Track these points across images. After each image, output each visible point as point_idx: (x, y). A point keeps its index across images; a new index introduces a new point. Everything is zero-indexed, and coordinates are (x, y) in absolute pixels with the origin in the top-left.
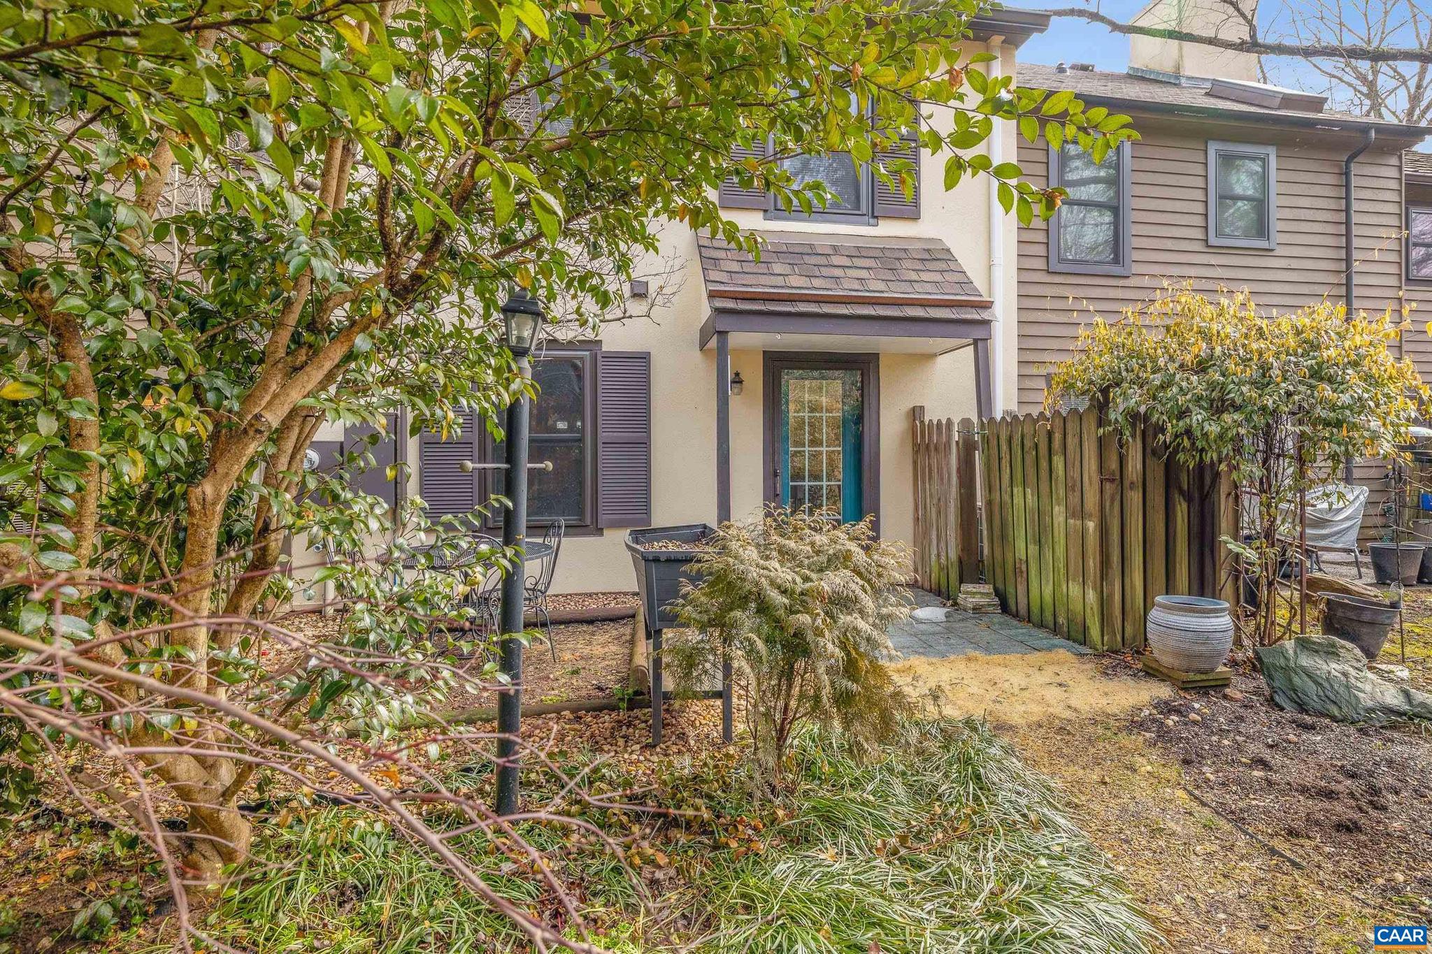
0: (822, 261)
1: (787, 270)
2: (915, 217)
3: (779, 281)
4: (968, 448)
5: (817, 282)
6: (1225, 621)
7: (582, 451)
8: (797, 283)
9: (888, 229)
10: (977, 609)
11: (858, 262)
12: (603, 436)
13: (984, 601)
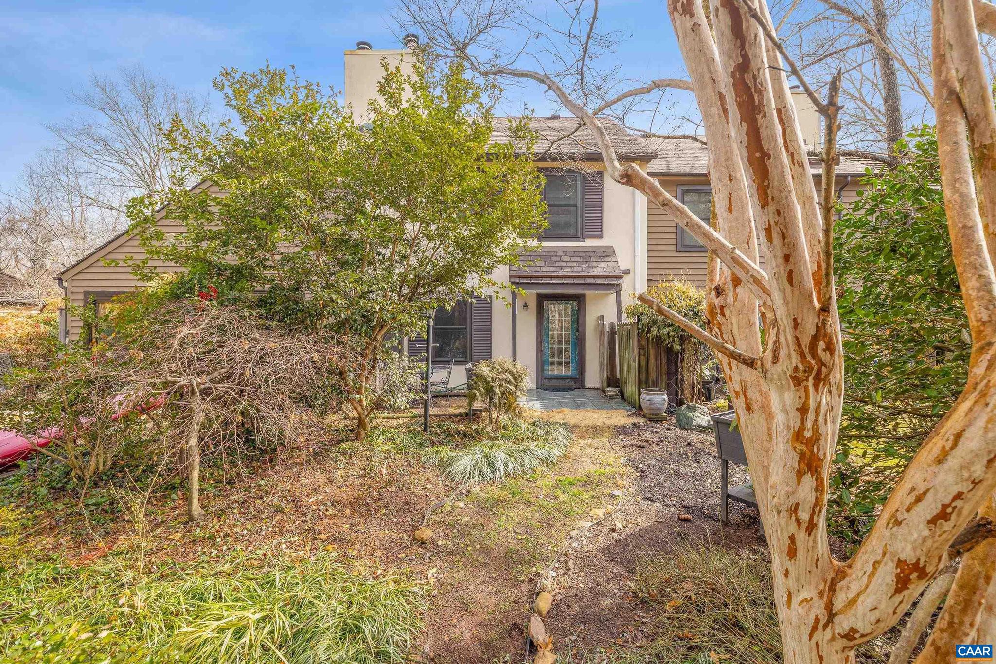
0: (558, 259)
1: (542, 263)
2: (600, 236)
3: (538, 269)
4: (612, 333)
5: (553, 269)
6: (665, 397)
7: (466, 333)
8: (546, 269)
9: (589, 243)
10: (611, 397)
11: (573, 259)
12: (474, 327)
13: (613, 394)
